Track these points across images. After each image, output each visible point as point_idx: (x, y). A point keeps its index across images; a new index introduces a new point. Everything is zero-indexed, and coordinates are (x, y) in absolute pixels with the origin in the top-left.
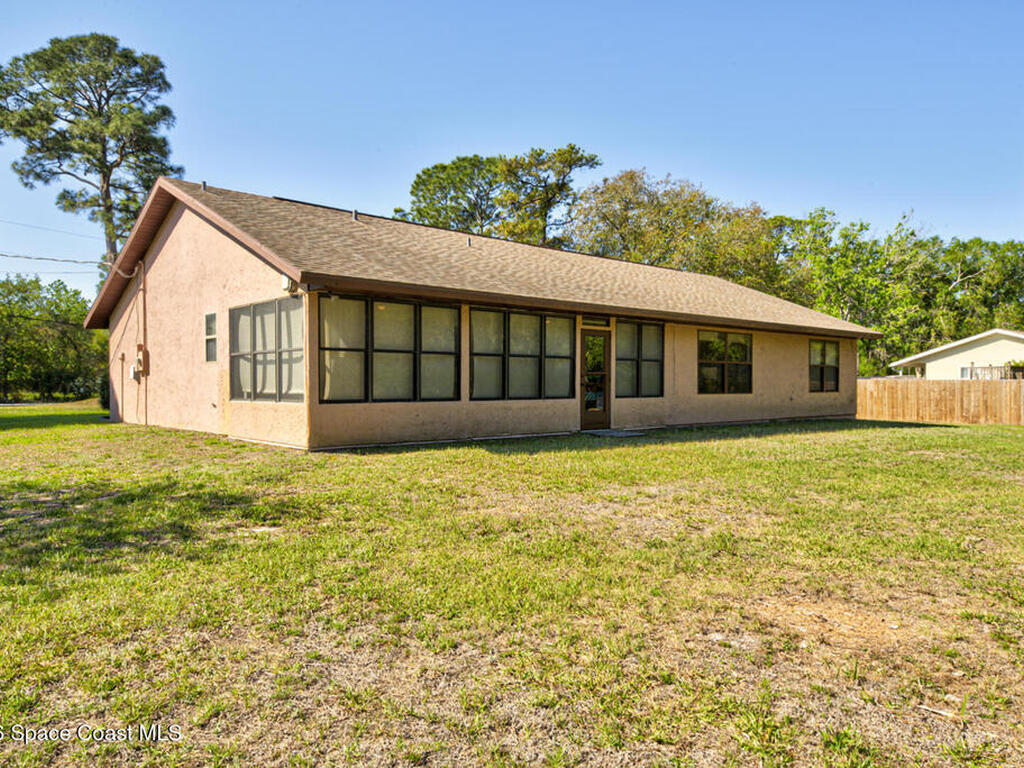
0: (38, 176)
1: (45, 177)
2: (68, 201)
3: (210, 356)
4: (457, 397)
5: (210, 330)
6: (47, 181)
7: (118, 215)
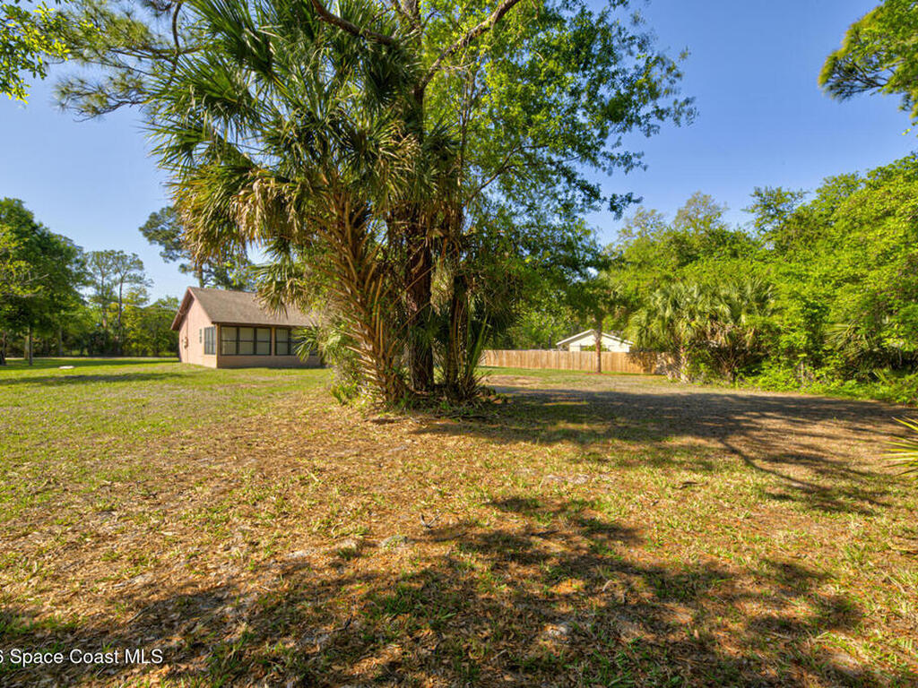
0: (171, 258)
1: (174, 258)
2: (184, 268)
3: (201, 341)
4: (270, 354)
5: (201, 333)
6: (174, 260)
7: (205, 274)
